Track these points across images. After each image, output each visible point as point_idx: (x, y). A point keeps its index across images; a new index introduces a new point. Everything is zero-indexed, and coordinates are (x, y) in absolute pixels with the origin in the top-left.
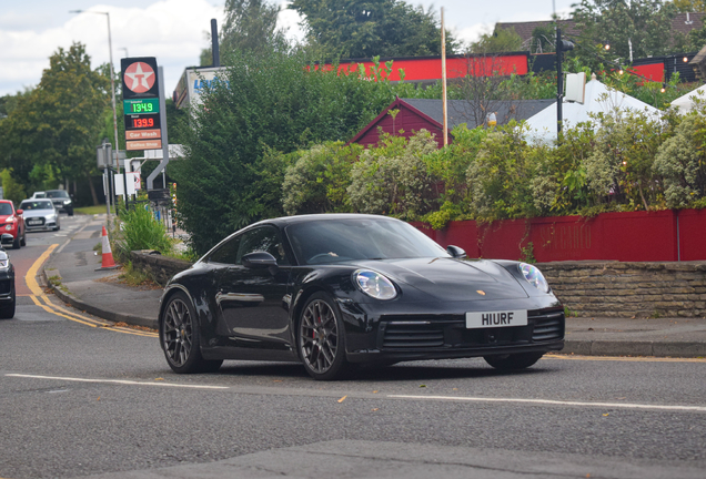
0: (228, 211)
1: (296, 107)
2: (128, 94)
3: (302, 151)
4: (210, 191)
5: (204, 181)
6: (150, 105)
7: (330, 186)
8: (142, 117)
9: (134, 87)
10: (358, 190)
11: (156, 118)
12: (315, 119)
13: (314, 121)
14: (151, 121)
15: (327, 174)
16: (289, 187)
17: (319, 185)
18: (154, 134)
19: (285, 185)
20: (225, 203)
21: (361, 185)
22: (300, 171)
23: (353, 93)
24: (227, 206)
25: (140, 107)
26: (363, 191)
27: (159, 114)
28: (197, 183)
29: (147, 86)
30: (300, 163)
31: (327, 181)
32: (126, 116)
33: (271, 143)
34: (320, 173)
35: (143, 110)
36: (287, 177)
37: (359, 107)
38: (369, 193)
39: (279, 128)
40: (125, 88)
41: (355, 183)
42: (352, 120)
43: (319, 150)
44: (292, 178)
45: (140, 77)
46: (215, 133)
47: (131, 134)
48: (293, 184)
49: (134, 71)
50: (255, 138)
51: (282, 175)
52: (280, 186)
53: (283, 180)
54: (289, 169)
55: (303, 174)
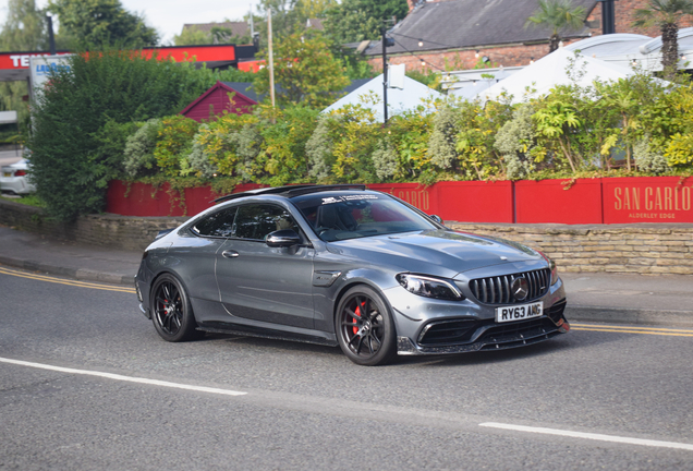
0: (74, 171)
3: (139, 124)
10: (200, 157)
16: (131, 153)
19: (127, 151)
22: (139, 139)
23: (171, 77)
30: (139, 133)
36: (128, 145)
37: (176, 88)
39: (119, 105)
42: (173, 98)
43: (155, 122)
44: (133, 145)
48: (134, 150)
51: (123, 142)
52: (122, 152)
53: (124, 146)
54: (129, 138)
55: (143, 142)
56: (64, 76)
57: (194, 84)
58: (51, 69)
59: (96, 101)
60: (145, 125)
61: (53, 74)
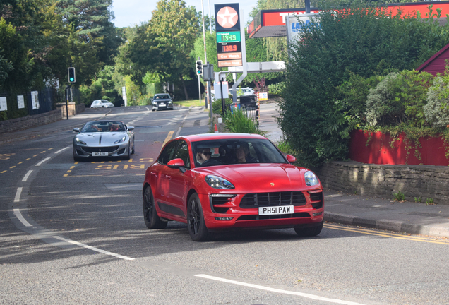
0: (322, 120)
1: (374, 44)
2: (219, 29)
3: (380, 78)
4: (309, 105)
5: (305, 98)
6: (234, 37)
7: (406, 104)
8: (229, 44)
9: (223, 24)
10: (433, 108)
11: (238, 45)
12: (387, 53)
13: (387, 55)
14: (235, 47)
15: (403, 95)
16: (372, 104)
17: (397, 103)
18: (237, 55)
19: (368, 103)
20: (320, 114)
21: (435, 105)
22: (380, 92)
23: (414, 32)
24: (322, 117)
25: (227, 38)
26: (437, 109)
27: (240, 43)
28: (300, 99)
29: (233, 24)
30: (380, 86)
31: (403, 100)
32: (218, 44)
33: (355, 71)
34: (398, 94)
35: (229, 40)
36: (370, 97)
37: (419, 43)
38: (442, 111)
39: (361, 59)
40: (217, 25)
41: (430, 103)
42: (414, 53)
43: (395, 76)
44: (374, 97)
45: (227, 17)
46: (312, 63)
47: (221, 56)
48: (375, 102)
49: (224, 12)
50: (343, 67)
51: (365, 95)
52: (364, 103)
53: (366, 99)
54: (371, 90)
55: (383, 95)
56: (314, 33)
57: (436, 40)
58: (302, 26)
59: (342, 57)
60: (386, 78)
61: (305, 31)
